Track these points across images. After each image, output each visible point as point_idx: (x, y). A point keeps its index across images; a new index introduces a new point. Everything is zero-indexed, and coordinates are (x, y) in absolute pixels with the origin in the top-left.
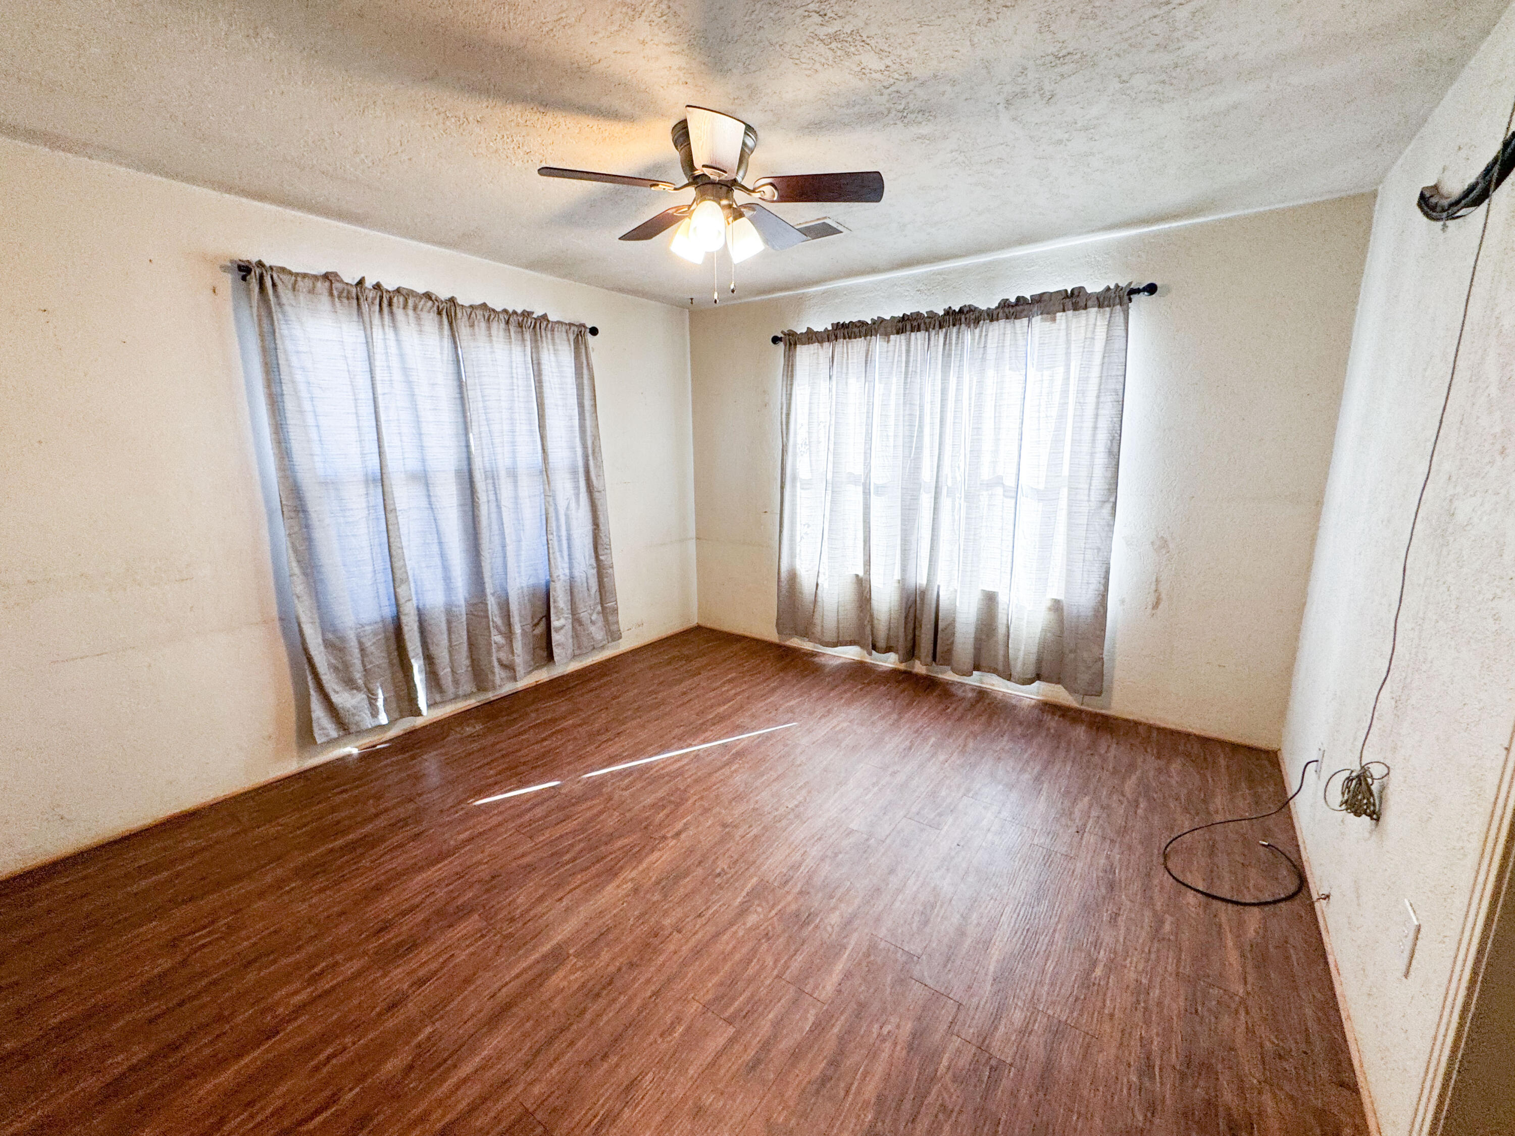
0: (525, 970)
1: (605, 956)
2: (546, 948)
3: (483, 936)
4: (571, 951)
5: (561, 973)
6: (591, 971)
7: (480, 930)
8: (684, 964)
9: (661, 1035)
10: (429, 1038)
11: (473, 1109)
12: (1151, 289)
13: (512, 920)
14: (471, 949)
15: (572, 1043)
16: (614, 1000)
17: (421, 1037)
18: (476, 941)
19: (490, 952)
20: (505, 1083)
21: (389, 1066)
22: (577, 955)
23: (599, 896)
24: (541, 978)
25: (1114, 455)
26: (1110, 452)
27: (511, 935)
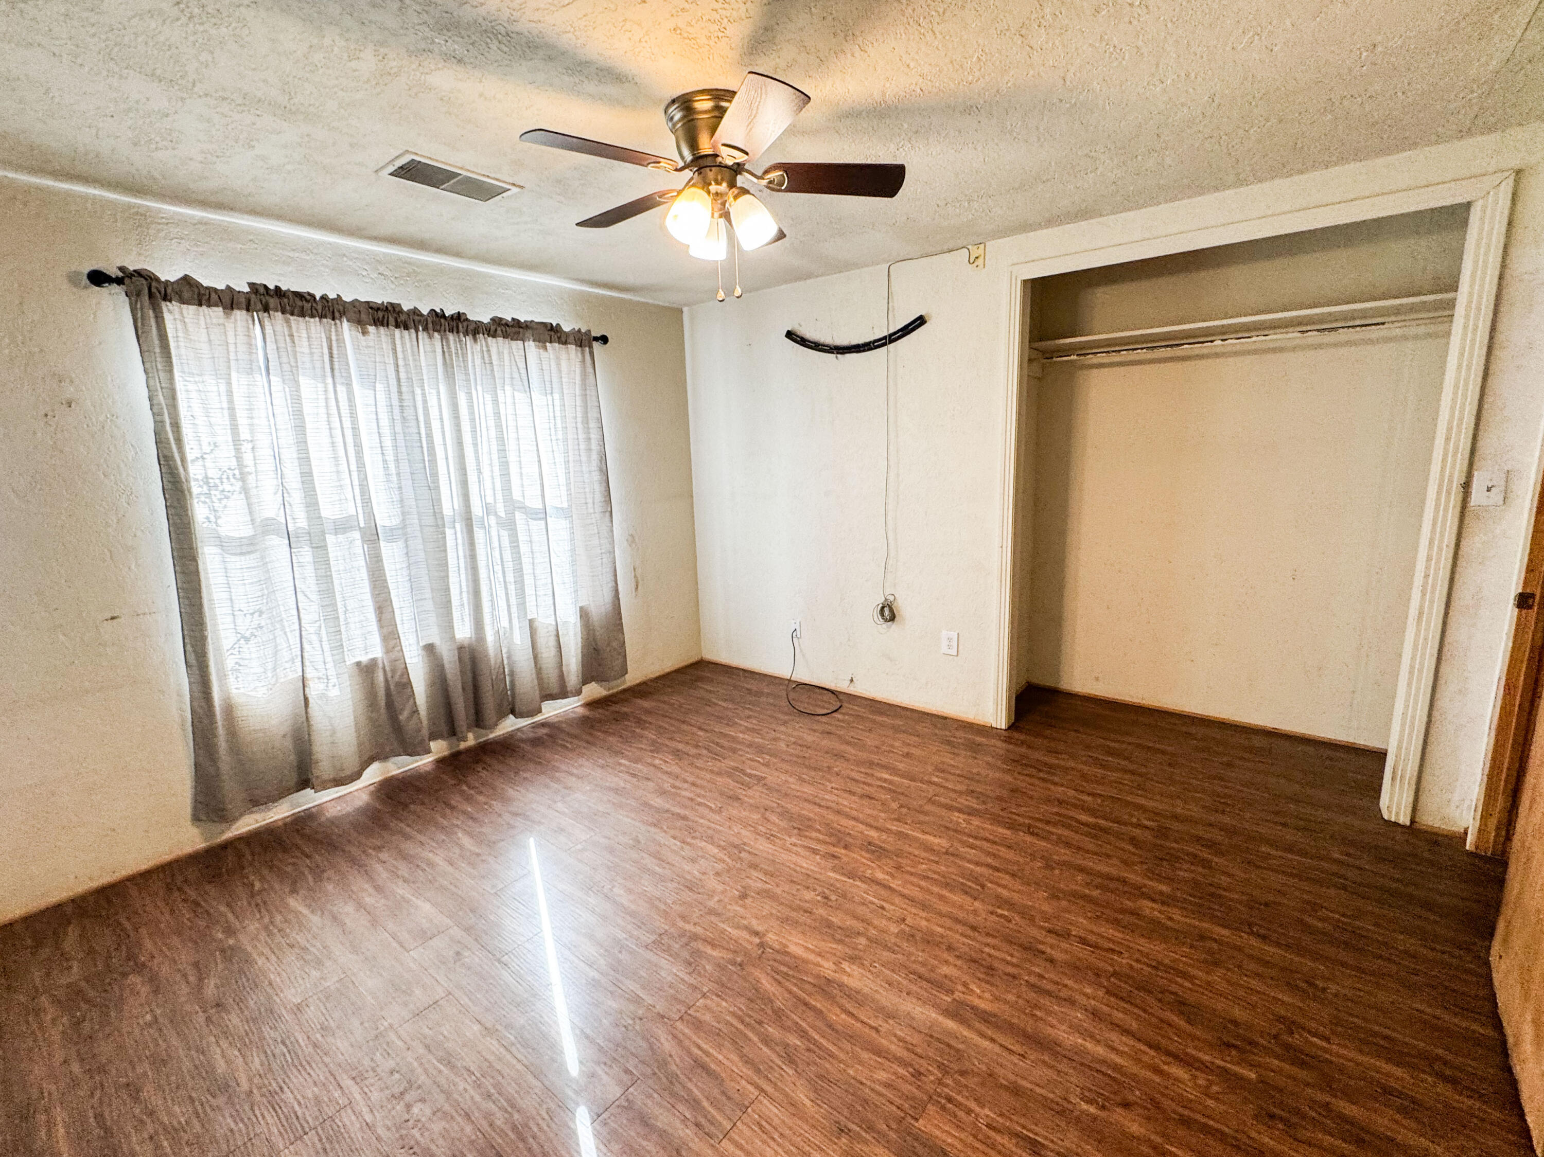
0: (983, 1035)
1: (945, 970)
2: (950, 1024)
3: (950, 1100)
4: (949, 1000)
5: (977, 1002)
6: (966, 978)
7: (943, 1108)
8: (941, 915)
9: (1010, 921)
10: (1090, 1102)
11: (1127, 1032)
12: (604, 339)
13: (918, 1074)
14: (973, 1105)
15: (1041, 977)
16: (990, 955)
17: (1092, 1110)
18: (959, 1105)
19: (972, 1082)
20: (1095, 1014)
21: (1135, 1128)
22: (950, 992)
23: (866, 990)
24: (986, 1018)
25: (604, 472)
26: (601, 470)
27: (941, 1066)
